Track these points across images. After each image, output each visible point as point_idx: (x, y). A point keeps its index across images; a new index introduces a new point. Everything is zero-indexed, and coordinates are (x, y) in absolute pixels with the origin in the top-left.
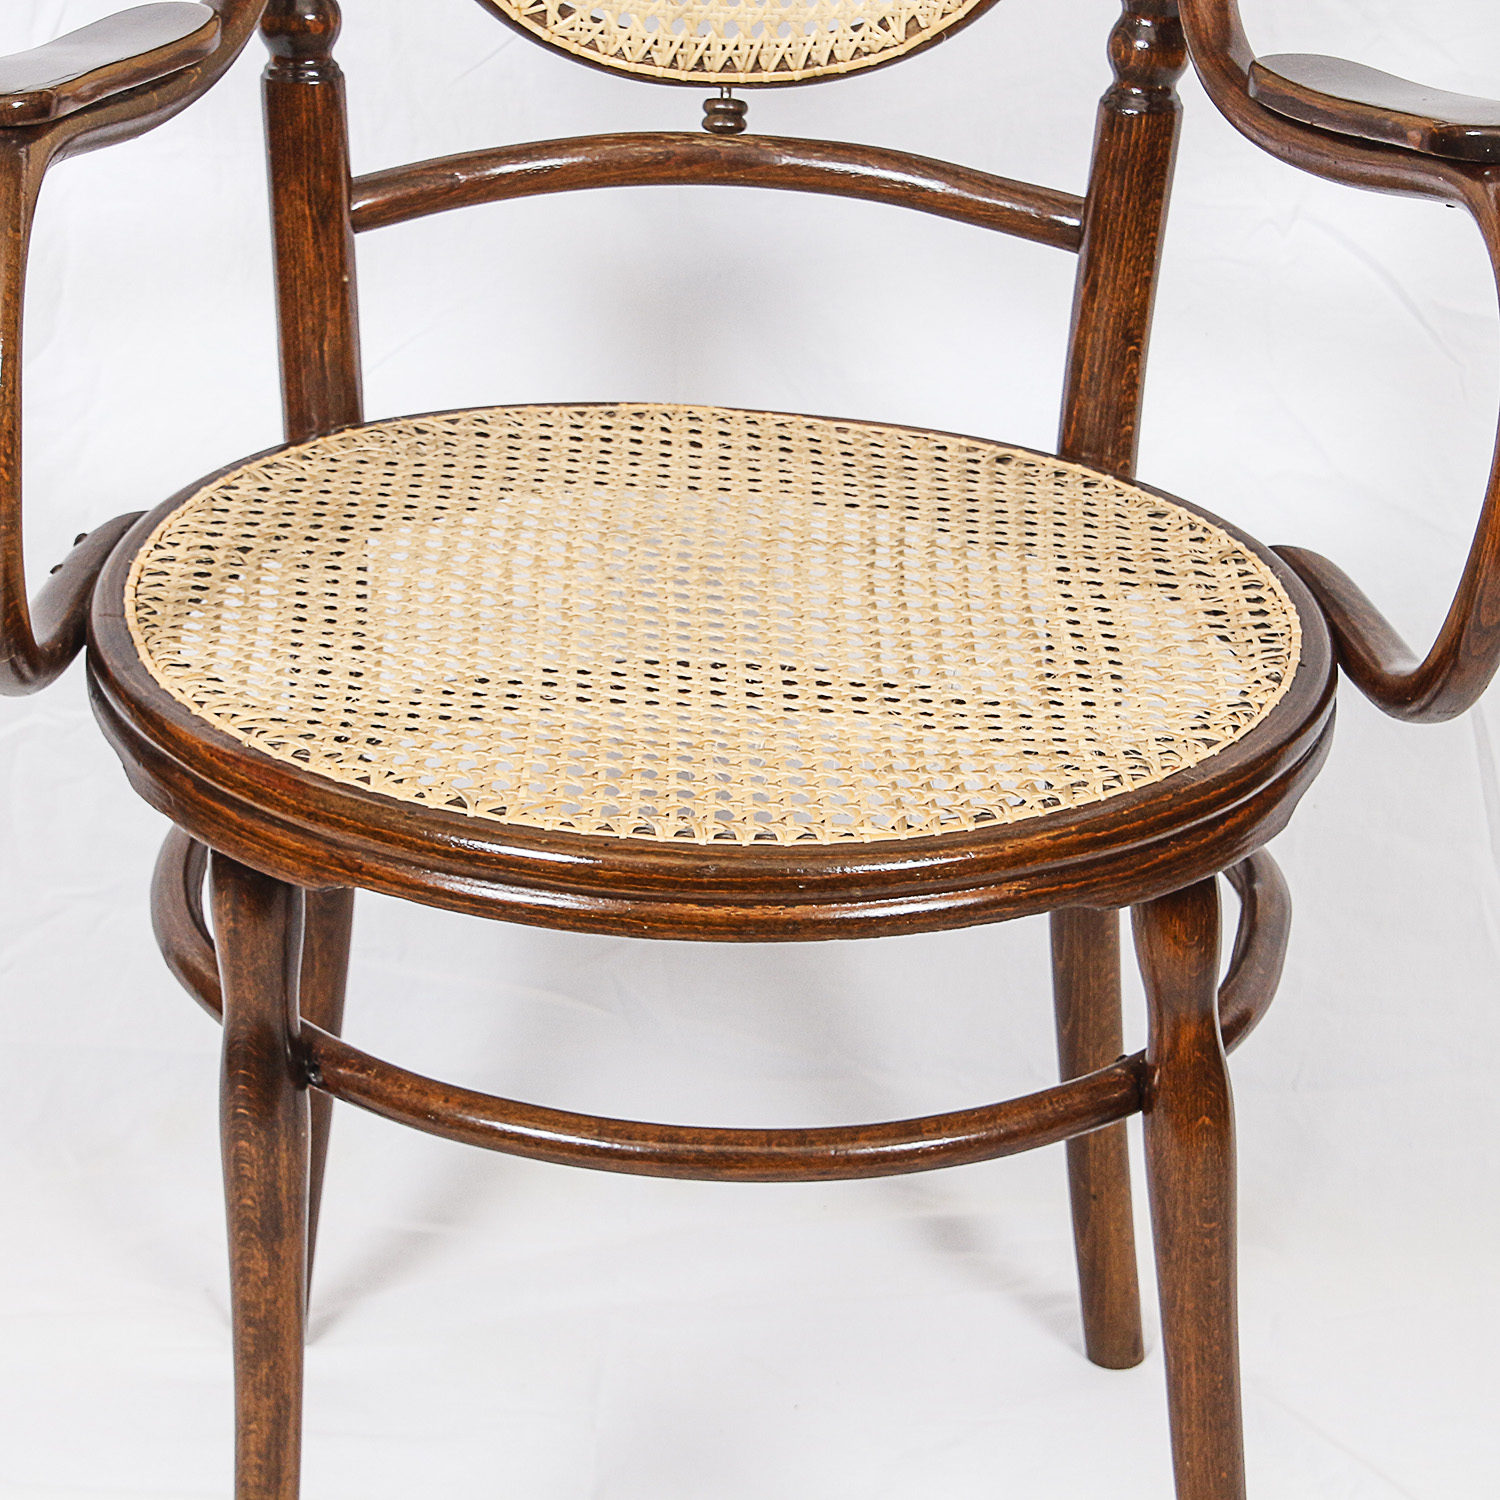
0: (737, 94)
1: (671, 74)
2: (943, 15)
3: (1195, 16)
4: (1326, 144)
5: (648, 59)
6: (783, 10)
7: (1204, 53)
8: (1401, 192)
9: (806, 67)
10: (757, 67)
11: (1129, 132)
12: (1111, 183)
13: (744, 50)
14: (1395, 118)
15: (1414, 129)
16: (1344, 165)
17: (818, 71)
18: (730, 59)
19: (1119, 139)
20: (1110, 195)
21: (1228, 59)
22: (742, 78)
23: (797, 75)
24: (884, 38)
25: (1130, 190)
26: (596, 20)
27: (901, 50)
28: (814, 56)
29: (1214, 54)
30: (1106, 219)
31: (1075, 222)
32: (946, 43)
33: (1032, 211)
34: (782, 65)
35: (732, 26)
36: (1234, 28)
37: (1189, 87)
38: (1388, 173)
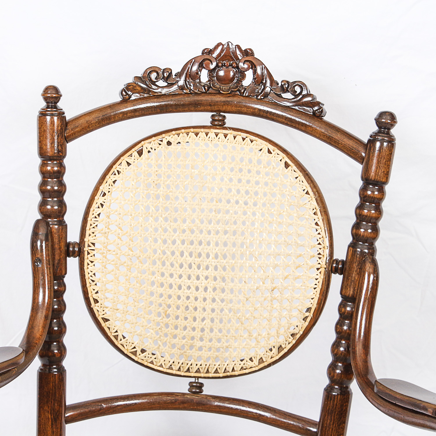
0: (200, 380)
1: (178, 373)
2: (271, 358)
3: (356, 364)
4: (400, 410)
5: (170, 368)
6: (217, 354)
7: (360, 376)
8: (426, 429)
9: (224, 372)
10: (208, 372)
11: (334, 401)
12: (328, 417)
13: (203, 366)
14: (424, 404)
15: (430, 408)
16: (407, 418)
17: (228, 374)
18: (199, 369)
19: (330, 403)
20: (327, 422)
21: (367, 379)
22: (202, 375)
23: (221, 375)
24: (251, 364)
25: (334, 420)
26: (153, 354)
27: (257, 369)
28: (227, 369)
29: (363, 377)
30: (326, 429)
31: (315, 430)
32: (272, 367)
33: (300, 425)
34: (216, 372)
35: (199, 358)
36: (370, 368)
37: (354, 386)
38: (421, 422)
